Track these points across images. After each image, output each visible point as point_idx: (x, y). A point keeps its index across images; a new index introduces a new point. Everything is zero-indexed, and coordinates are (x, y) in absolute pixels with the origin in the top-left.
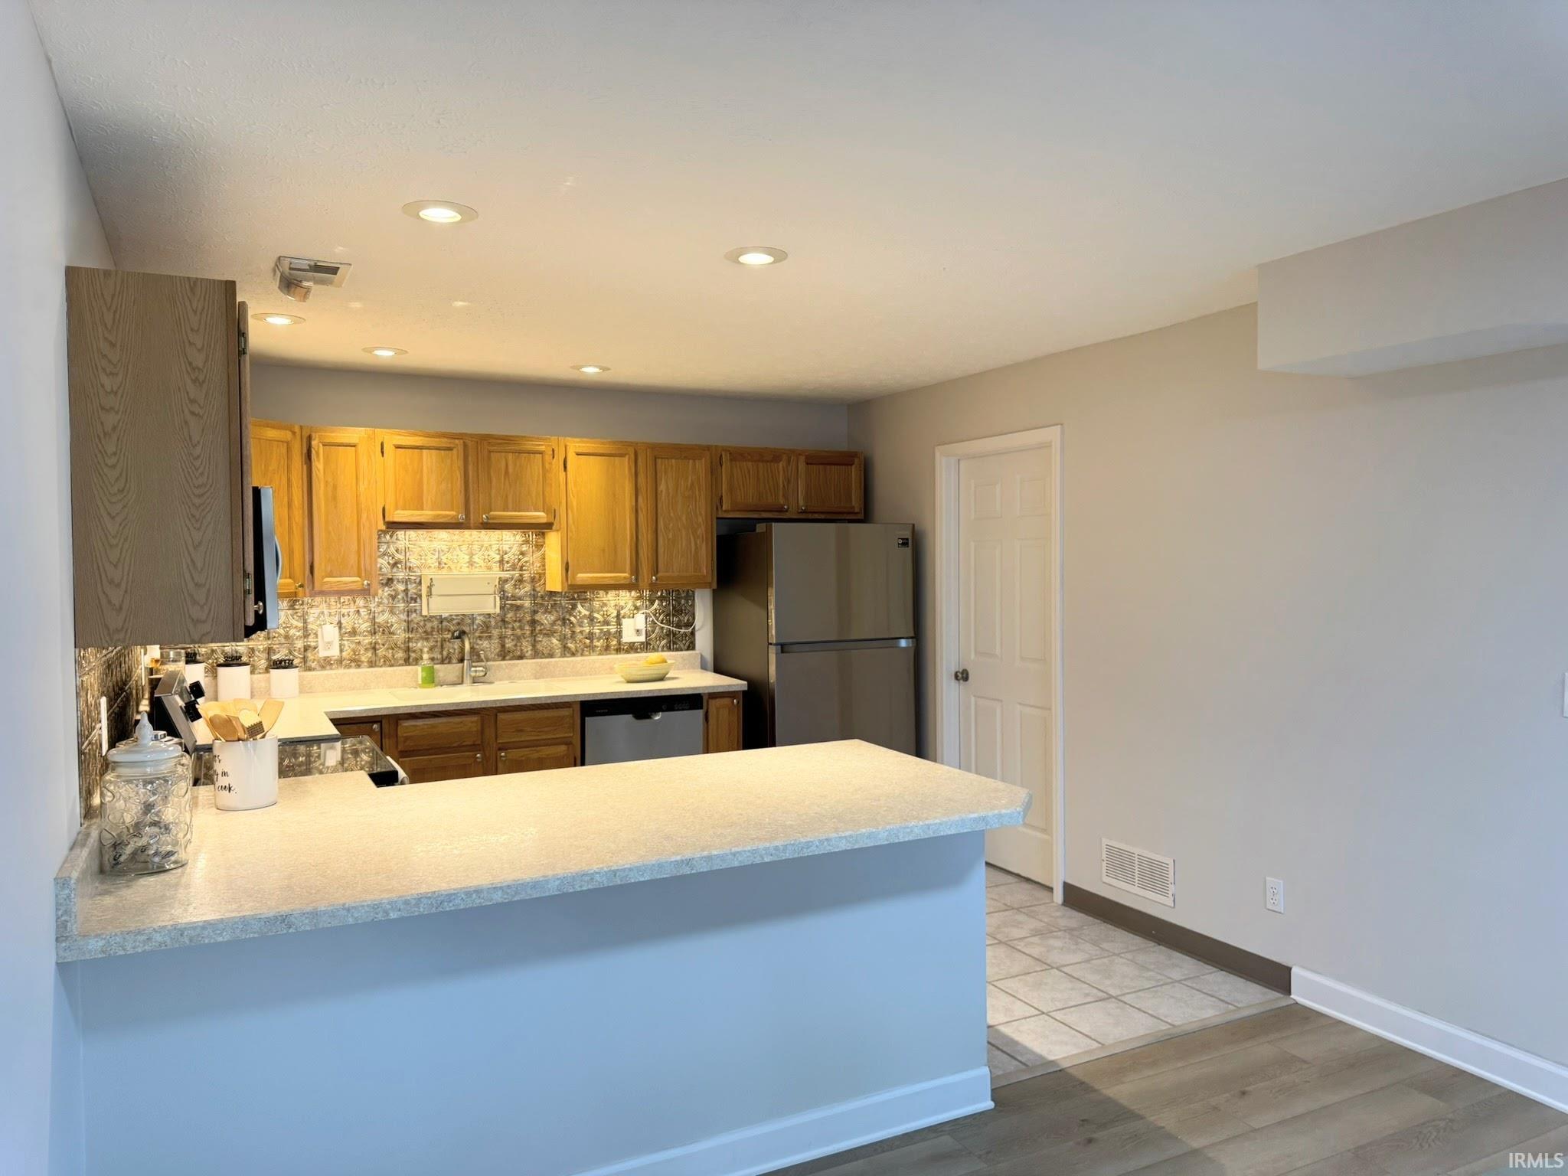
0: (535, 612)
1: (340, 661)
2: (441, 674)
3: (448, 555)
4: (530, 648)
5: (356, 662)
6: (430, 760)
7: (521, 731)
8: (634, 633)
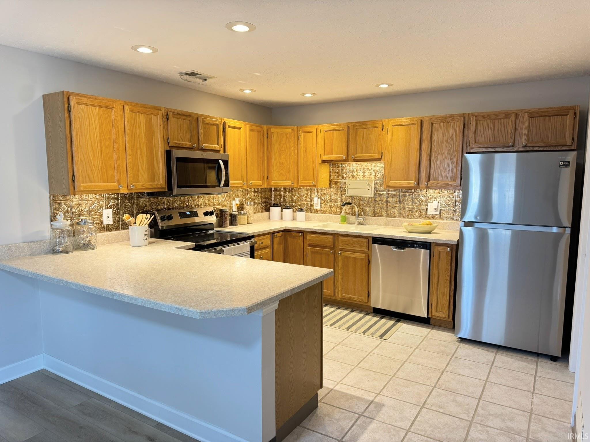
0: (388, 197)
1: (320, 211)
2: (350, 219)
3: (356, 173)
4: (385, 212)
5: (325, 212)
6: (317, 249)
7: (347, 245)
8: (434, 210)
